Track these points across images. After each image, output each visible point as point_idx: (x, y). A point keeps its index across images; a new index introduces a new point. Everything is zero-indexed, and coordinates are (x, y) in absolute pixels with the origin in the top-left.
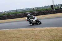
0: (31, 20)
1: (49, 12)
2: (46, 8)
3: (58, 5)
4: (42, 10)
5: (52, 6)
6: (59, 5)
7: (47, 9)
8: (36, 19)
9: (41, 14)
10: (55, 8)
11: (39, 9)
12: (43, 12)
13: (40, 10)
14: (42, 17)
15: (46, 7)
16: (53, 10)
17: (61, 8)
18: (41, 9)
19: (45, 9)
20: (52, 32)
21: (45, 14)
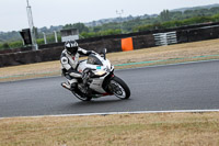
2: (5, 41)
3: (49, 31)
5: (25, 34)
6: (55, 28)
7: (6, 46)
10: (39, 40)
16: (31, 48)
17: (60, 40)
20: (23, 135)
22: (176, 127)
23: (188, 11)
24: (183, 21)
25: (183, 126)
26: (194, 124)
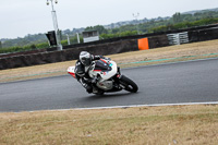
0: (93, 73)
1: (40, 55)
2: (32, 43)
3: (72, 33)
4: (17, 49)
5: (51, 35)
6: (78, 31)
7: (33, 47)
8: (114, 71)
9: (14, 63)
10: (64, 41)
11: (7, 48)
12: (22, 58)
13: (10, 51)
14: (17, 75)
15: (30, 38)
16: (56, 48)
18: (15, 46)
19: (29, 45)
20: (52, 127)
21: (27, 65)
22: (191, 118)
23: (197, 14)
24: (193, 22)
25: (198, 117)
26: (208, 115)
